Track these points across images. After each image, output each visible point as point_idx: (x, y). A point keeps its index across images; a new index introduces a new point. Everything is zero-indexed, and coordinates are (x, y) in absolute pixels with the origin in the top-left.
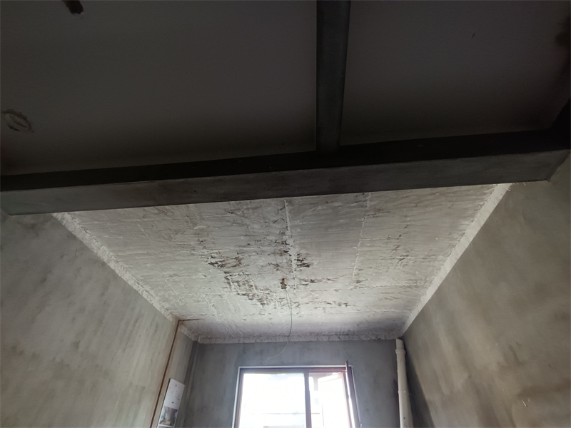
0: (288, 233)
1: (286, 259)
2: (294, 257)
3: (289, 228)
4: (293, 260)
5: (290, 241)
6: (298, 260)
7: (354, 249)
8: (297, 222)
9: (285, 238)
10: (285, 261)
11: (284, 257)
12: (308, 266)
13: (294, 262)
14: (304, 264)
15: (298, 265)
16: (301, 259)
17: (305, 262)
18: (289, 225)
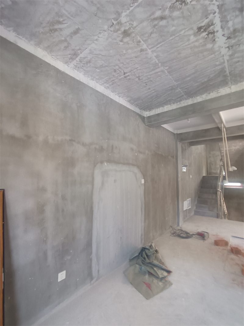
0: (226, 58)
1: (229, 28)
2: (219, 34)
3: (226, 61)
4: (220, 30)
5: (224, 51)
6: (213, 33)
7: (166, 66)
8: (219, 67)
9: (230, 53)
10: (230, 24)
11: (232, 29)
12: (200, 29)
13: (217, 26)
14: (205, 30)
15: (212, 24)
16: (211, 36)
17: (204, 34)
18: (226, 64)
